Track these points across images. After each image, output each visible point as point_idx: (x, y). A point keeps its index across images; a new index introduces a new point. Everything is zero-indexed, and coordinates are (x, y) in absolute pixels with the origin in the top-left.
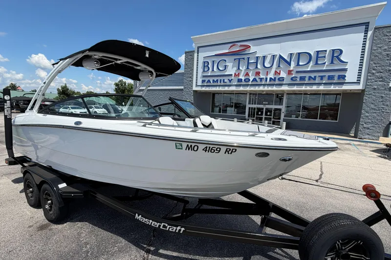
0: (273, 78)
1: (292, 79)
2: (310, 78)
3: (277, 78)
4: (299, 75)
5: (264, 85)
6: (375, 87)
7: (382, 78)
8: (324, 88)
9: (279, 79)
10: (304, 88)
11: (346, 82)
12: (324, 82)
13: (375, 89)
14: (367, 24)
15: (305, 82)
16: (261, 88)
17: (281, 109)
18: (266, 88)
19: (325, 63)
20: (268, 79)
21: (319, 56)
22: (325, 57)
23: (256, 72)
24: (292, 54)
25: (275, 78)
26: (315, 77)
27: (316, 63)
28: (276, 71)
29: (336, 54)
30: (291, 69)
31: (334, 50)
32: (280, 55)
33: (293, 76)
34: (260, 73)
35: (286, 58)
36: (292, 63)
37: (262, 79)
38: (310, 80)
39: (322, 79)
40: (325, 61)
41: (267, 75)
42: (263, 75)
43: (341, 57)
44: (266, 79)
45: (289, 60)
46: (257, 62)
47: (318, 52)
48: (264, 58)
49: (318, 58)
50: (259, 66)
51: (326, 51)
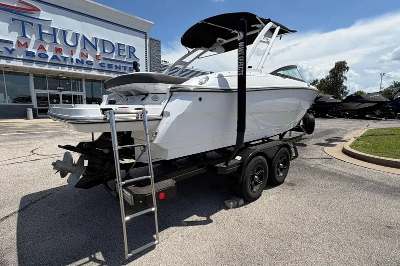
0: (80, 60)
1: (100, 64)
3: (85, 61)
4: (107, 62)
5: (70, 66)
9: (87, 62)
14: (145, 33)
15: (113, 70)
16: (66, 70)
17: (82, 96)
18: (73, 71)
19: (125, 56)
20: (74, 60)
21: (120, 48)
22: (124, 50)
23: (56, 48)
24: (96, 38)
25: (82, 60)
26: (120, 66)
27: (119, 55)
28: (82, 53)
29: (132, 51)
30: (98, 54)
31: (129, 46)
32: (84, 36)
33: (101, 62)
34: (62, 51)
35: (90, 40)
36: (98, 48)
37: (65, 59)
38: (116, 68)
39: (125, 69)
40: (125, 54)
41: (72, 55)
42: (66, 54)
43: (135, 54)
44: (72, 59)
45: (94, 44)
46: (55, 35)
47: (119, 44)
48: (64, 33)
49: (119, 49)
50: (58, 41)
51: (124, 45)
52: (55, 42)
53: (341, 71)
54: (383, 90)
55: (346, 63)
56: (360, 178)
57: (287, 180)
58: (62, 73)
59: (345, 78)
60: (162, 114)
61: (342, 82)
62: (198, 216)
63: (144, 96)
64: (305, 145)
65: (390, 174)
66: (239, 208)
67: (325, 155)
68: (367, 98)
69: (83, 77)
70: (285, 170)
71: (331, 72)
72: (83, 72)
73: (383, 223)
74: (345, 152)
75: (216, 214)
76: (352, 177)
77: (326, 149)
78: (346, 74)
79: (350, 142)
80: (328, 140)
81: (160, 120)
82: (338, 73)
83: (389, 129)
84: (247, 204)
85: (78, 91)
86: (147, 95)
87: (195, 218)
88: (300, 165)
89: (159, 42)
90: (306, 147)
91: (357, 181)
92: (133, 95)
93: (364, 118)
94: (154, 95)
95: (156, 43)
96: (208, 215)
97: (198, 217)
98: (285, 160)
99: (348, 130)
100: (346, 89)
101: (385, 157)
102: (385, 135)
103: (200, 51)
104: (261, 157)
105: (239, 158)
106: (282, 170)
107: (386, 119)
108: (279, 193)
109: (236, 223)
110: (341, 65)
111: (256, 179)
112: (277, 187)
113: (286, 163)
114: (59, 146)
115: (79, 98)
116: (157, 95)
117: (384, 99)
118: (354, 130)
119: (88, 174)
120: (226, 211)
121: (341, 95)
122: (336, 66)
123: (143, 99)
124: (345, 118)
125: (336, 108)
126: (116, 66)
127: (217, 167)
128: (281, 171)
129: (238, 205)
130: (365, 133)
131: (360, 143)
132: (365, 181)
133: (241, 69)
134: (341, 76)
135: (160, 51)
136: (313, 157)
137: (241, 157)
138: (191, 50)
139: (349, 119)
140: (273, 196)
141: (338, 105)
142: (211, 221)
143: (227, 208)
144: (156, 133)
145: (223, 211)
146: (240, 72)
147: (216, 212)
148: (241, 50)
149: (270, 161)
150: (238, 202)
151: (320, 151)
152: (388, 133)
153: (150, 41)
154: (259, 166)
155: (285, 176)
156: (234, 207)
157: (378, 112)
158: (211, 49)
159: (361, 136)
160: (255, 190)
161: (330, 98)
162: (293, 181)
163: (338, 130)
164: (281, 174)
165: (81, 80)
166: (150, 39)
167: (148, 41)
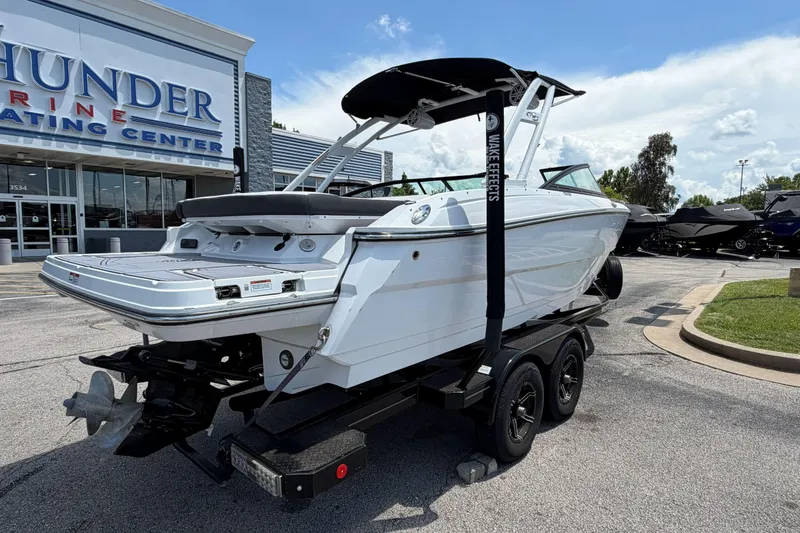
0: (74, 121)
1: (125, 133)
2: (164, 138)
3: (86, 123)
4: (141, 128)
6: (260, 171)
7: (264, 157)
8: (191, 162)
9: (91, 127)
10: (153, 158)
11: (222, 155)
12: (189, 151)
13: (259, 173)
14: (235, 63)
15: (155, 146)
16: (37, 144)
17: (73, 207)
18: (54, 146)
19: (186, 114)
20: (59, 122)
21: (174, 95)
22: (184, 100)
23: (12, 92)
24: (114, 72)
25: (80, 122)
26: (173, 137)
27: (172, 110)
28: (79, 105)
29: (202, 101)
30: (119, 108)
31: (197, 92)
32: (84, 64)
33: (125, 127)
34: (27, 98)
35: (100, 75)
36: (120, 95)
37: (35, 118)
38: (163, 142)
39: (185, 145)
40: (186, 109)
41: (53, 108)
42: (37, 107)
43: (210, 108)
44: (53, 120)
45: (110, 85)
46: (10, 61)
47: (171, 86)
48: (35, 55)
49: (172, 98)
50: (18, 75)
51: (184, 89)
52: (11, 77)
53: (663, 155)
54: (746, 193)
55: (671, 138)
56: (723, 396)
57: (579, 408)
58: (26, 152)
59: (671, 169)
60: (338, 290)
61: (665, 176)
62: (403, 504)
63: (280, 240)
64: (605, 324)
65: (778, 387)
66: (488, 482)
67: (648, 347)
68: (717, 214)
69: (78, 161)
70: (575, 388)
71: (641, 156)
72: (81, 149)
73: (778, 498)
74: (687, 338)
75: (441, 498)
76: (707, 396)
77: (649, 330)
78: (671, 160)
79: (695, 315)
80: (652, 310)
81: (334, 302)
82: (656, 158)
83: (765, 282)
84: (504, 470)
85: (65, 195)
86: (287, 237)
87: (397, 510)
88: (599, 370)
89: (268, 82)
90: (608, 328)
91: (718, 405)
92: (248, 233)
93: (713, 256)
94: (305, 237)
95: (260, 85)
96: (426, 501)
97: (404, 508)
98: (573, 365)
99: (686, 284)
100: (674, 193)
101: (765, 348)
102: (760, 297)
103: (381, 124)
104: (530, 365)
105: (485, 370)
106: (568, 387)
107: (757, 258)
108: (567, 440)
109: (489, 519)
110: (662, 142)
111: (521, 412)
112: (561, 427)
113: (577, 371)
114: (83, 360)
115: (66, 211)
116: (311, 237)
117: (750, 216)
118: (697, 285)
119: (147, 421)
120: (463, 489)
121: (665, 204)
122: (650, 143)
123: (279, 248)
124: (675, 255)
125: (657, 234)
126: (163, 137)
127: (443, 394)
128: (568, 390)
129: (486, 474)
130: (721, 293)
131: (715, 316)
132: (734, 403)
133: (494, 188)
134: (663, 164)
135: (269, 103)
136: (626, 351)
137: (490, 369)
138: (362, 122)
139: (683, 259)
140: (555, 448)
141: (660, 229)
142: (434, 516)
143: (464, 482)
144: (327, 333)
145: (456, 490)
146: (493, 195)
147: (441, 494)
148: (494, 151)
149: (546, 370)
150: (487, 467)
151: (637, 337)
152: (765, 292)
153: (246, 80)
154: (526, 384)
155: (575, 400)
156: (478, 480)
157: (740, 244)
158: (406, 118)
159: (714, 301)
160: (519, 437)
161: (645, 214)
162: (591, 410)
163: (666, 286)
164: (567, 397)
165: (72, 167)
166: (248, 76)
167: (241, 81)
